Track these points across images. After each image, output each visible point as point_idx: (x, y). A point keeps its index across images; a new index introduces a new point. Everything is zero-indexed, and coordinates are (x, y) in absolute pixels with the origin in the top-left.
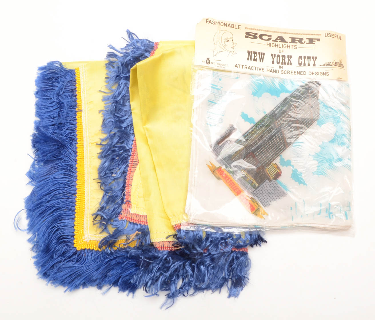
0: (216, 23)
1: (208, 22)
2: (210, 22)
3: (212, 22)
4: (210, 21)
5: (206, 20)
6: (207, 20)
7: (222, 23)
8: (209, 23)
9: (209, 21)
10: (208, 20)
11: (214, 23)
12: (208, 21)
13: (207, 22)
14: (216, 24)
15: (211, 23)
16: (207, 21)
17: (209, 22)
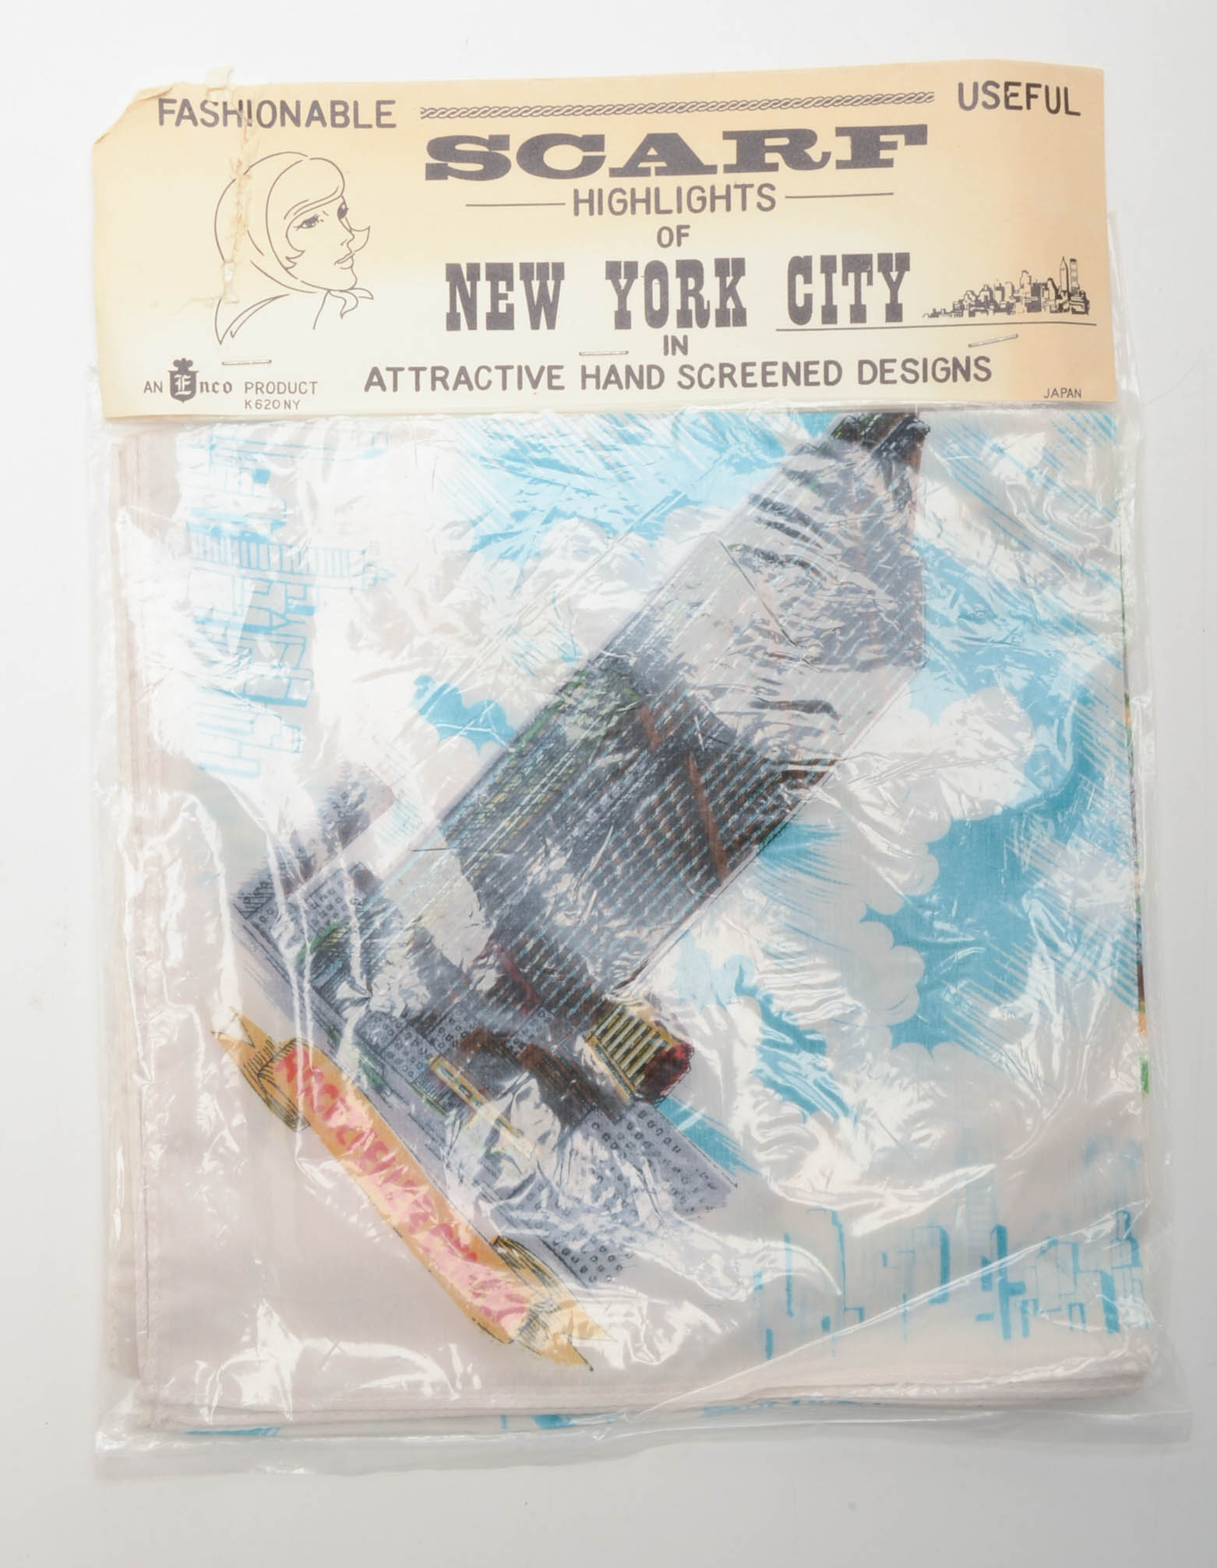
0: (226, 112)
1: (174, 117)
2: (186, 111)
3: (199, 114)
4: (186, 103)
5: (156, 103)
6: (162, 102)
7: (267, 109)
8: (178, 123)
9: (176, 107)
10: (173, 101)
11: (210, 119)
12: (172, 112)
13: (170, 119)
14: (225, 124)
15: (192, 117)
16: (167, 106)
17: (181, 117)
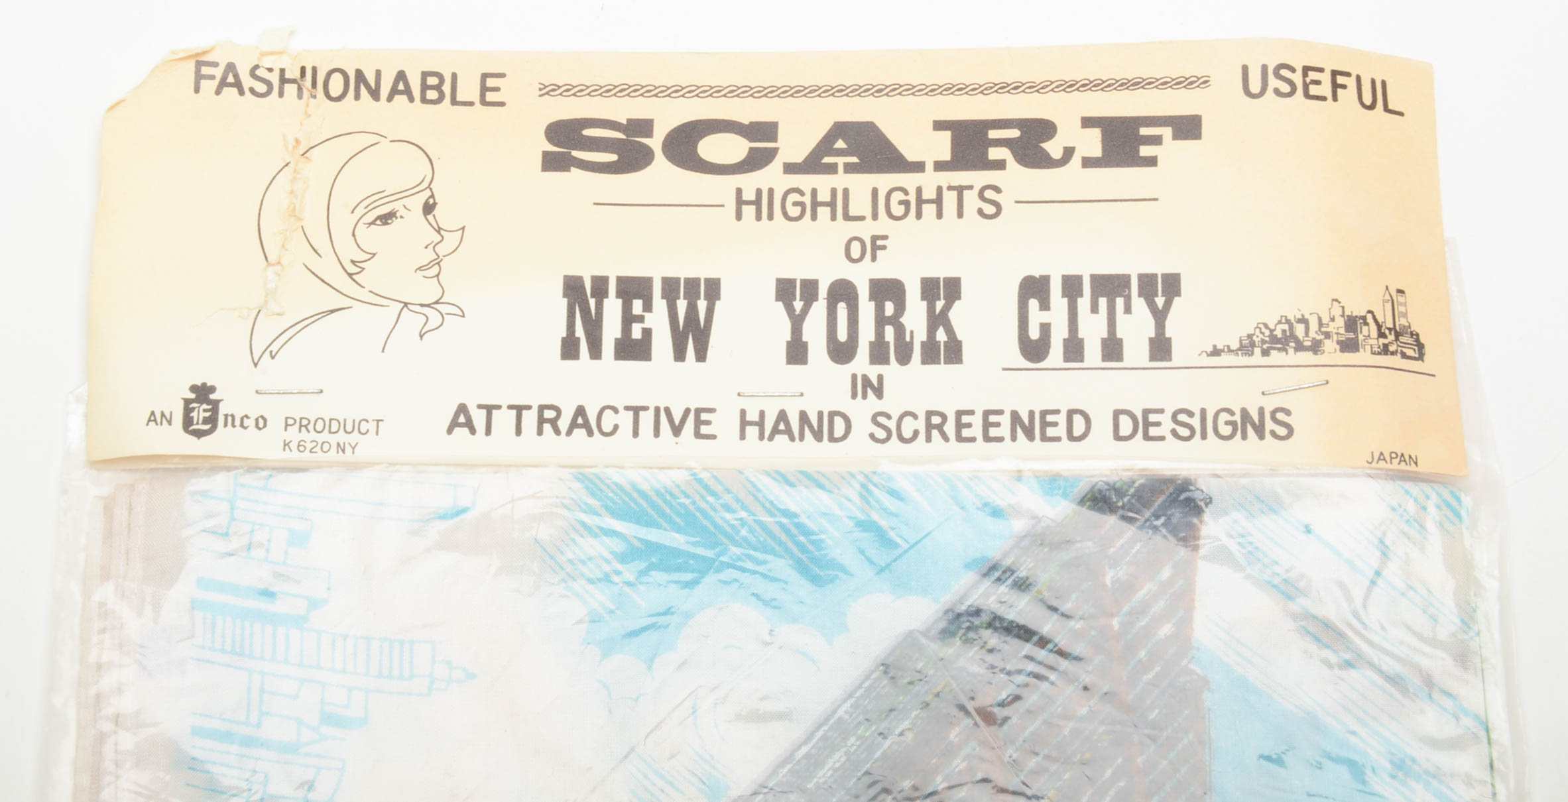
0: (283, 81)
1: (214, 84)
2: (230, 80)
3: (247, 82)
4: (231, 67)
5: (191, 65)
6: (199, 64)
7: (337, 80)
8: (218, 92)
9: (218, 72)
10: (215, 65)
11: (261, 88)
12: (212, 77)
13: (208, 86)
14: (281, 94)
15: (238, 85)
16: (205, 70)
17: (223, 84)
